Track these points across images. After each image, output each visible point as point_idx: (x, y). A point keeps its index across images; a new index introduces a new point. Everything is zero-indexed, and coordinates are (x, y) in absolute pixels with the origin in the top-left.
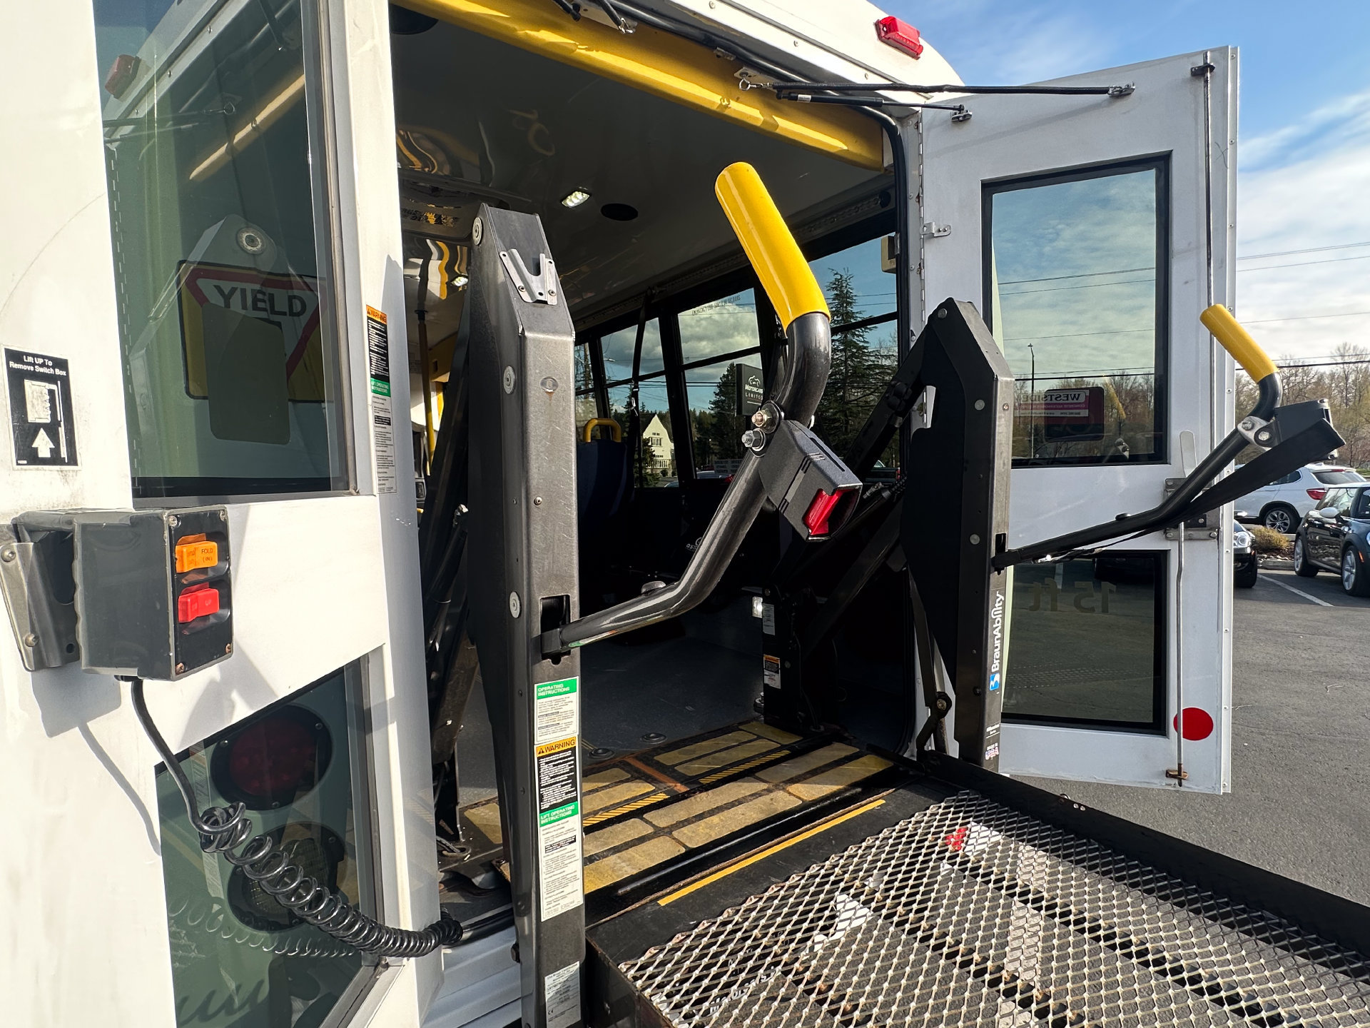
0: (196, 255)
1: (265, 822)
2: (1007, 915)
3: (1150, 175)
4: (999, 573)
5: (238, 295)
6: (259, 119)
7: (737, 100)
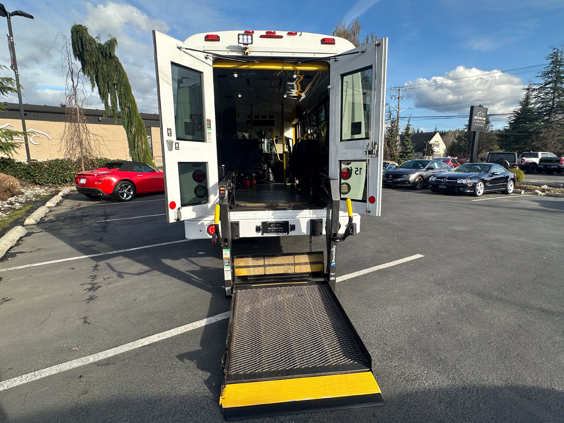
7: (286, 66)
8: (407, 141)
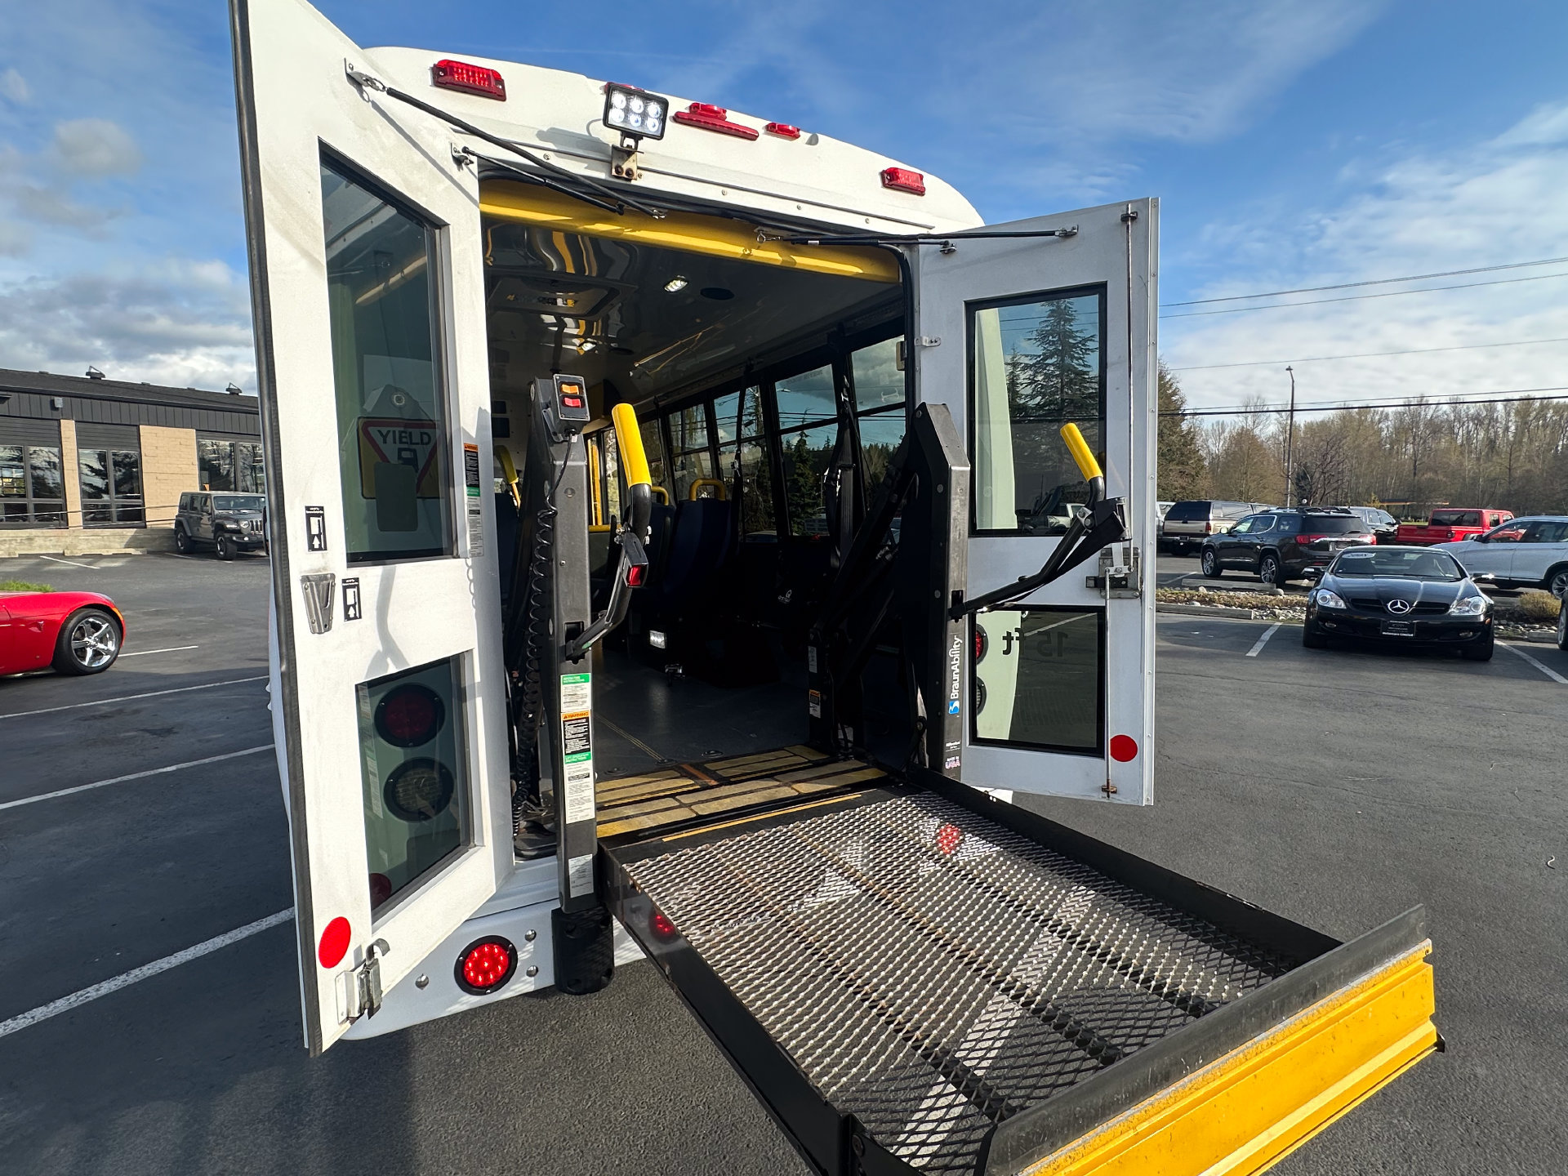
0: (369, 406)
1: (405, 754)
2: (1037, 934)
3: (1094, 299)
4: (957, 621)
5: (391, 434)
6: (406, 271)
7: (758, 248)
8: (801, 475)
